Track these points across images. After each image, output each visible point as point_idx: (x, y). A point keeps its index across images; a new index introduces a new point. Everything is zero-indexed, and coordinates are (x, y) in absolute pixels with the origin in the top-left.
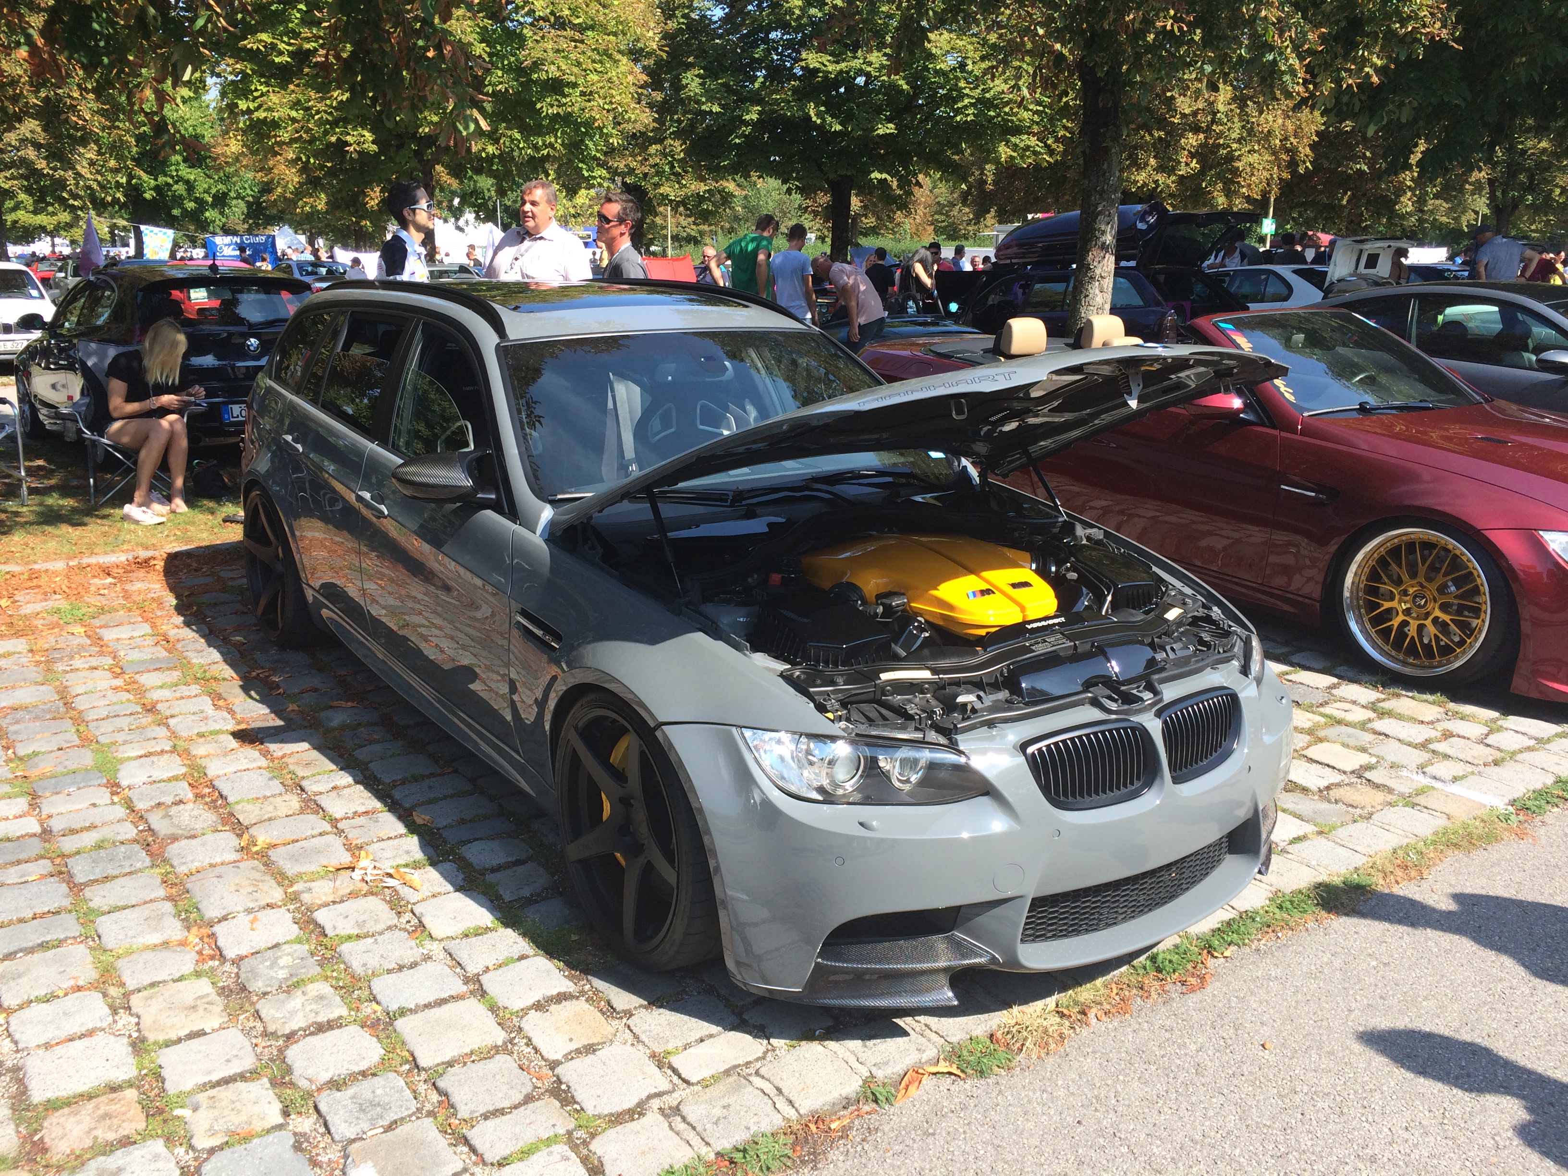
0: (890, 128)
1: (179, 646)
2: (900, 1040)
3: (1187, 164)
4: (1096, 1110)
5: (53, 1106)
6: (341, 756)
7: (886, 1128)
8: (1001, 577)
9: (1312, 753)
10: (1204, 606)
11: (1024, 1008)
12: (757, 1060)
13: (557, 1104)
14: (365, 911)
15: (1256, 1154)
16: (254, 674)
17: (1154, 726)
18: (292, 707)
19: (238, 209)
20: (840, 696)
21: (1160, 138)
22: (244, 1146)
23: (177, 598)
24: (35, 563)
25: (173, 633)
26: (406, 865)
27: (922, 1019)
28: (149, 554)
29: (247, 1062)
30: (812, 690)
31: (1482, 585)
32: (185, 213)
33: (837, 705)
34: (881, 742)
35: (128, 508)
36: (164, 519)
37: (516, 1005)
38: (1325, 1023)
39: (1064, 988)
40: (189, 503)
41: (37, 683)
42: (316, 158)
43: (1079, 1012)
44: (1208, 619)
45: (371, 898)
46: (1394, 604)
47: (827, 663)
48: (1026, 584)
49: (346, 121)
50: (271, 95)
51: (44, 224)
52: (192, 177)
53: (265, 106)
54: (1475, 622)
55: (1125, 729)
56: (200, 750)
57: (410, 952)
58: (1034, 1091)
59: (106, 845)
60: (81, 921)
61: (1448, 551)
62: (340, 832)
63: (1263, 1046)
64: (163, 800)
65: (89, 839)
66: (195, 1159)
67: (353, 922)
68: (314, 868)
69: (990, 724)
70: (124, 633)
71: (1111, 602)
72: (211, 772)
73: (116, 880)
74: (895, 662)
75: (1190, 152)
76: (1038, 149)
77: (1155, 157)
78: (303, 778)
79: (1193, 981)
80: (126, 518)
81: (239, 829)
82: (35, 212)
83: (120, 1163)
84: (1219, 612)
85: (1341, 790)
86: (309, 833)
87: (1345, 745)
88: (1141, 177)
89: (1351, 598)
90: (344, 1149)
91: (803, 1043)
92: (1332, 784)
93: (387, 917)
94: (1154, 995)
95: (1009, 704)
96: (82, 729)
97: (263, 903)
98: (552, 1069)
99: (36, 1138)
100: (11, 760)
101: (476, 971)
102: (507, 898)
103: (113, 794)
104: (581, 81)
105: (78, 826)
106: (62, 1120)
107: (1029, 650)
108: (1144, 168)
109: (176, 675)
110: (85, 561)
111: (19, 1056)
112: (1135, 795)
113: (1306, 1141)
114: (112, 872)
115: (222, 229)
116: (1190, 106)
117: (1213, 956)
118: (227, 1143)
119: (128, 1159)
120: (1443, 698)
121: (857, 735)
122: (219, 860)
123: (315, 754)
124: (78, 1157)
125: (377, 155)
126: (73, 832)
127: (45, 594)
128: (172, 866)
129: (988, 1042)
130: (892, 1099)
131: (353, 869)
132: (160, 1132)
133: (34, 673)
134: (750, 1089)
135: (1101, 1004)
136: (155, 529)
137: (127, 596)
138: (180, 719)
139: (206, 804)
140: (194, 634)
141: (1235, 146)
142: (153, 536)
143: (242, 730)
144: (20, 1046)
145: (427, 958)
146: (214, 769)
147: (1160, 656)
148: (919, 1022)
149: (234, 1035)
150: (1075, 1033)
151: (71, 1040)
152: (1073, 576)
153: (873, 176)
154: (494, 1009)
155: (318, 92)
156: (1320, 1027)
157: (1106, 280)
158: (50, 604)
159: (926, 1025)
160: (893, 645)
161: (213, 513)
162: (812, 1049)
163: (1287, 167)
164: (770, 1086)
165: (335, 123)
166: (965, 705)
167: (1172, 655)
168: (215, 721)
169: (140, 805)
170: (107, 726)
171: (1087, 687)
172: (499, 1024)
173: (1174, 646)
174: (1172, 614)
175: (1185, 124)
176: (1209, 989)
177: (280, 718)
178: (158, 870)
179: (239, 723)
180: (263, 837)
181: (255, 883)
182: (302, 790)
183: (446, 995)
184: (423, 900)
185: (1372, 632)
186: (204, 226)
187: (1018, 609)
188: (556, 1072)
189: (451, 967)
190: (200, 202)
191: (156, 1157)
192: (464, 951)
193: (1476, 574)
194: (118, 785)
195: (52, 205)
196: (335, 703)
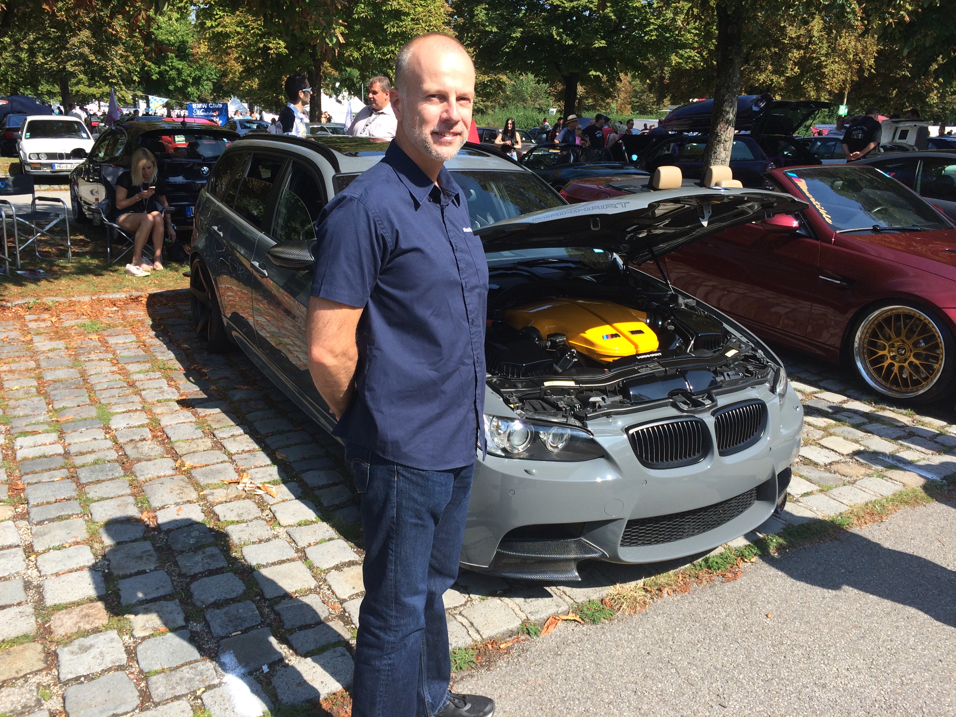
0: (603, 43)
1: (151, 349)
2: (547, 600)
3: (792, 70)
4: (660, 647)
5: (57, 608)
6: (238, 417)
7: (533, 649)
8: (625, 327)
9: (823, 442)
10: (753, 349)
11: (623, 585)
12: (461, 606)
13: (342, 624)
14: (243, 508)
15: (752, 678)
16: (193, 367)
17: (710, 421)
18: (213, 387)
19: (208, 86)
20: (519, 395)
21: (775, 52)
22: (162, 637)
23: (152, 321)
24: (73, 296)
25: (148, 341)
26: (269, 483)
27: (561, 588)
28: (139, 294)
29: (168, 589)
30: (502, 390)
31: (941, 343)
32: (177, 88)
33: (516, 400)
34: (540, 423)
35: (129, 267)
36: (149, 274)
37: (325, 566)
38: (807, 604)
39: (649, 575)
40: (164, 264)
41: (68, 367)
42: (250, 56)
43: (657, 590)
44: (754, 357)
45: (247, 500)
46: (885, 352)
47: (513, 375)
48: (640, 332)
49: (269, 34)
50: (226, 17)
51: (95, 93)
52: (181, 67)
53: (222, 24)
54: (936, 366)
55: (691, 422)
56: (158, 410)
57: (266, 532)
58: (624, 634)
59: (99, 462)
60: (82, 505)
61: (921, 320)
62: (233, 461)
63: (767, 615)
64: (134, 438)
65: (90, 458)
66: (134, 642)
67: (235, 514)
68: (216, 481)
69: (608, 415)
70: (120, 340)
71: (694, 344)
72: (163, 423)
73: (104, 483)
74: (556, 376)
75: (794, 61)
76: (696, 58)
77: (771, 65)
78: (215, 429)
79: (730, 575)
80: (127, 272)
81: (176, 456)
82: (89, 86)
83: (92, 642)
84: (762, 353)
85: (839, 465)
86: (215, 461)
87: (845, 438)
88: (762, 77)
89: (859, 347)
90: (218, 642)
91: (489, 598)
92: (834, 462)
93: (255, 511)
94: (705, 582)
95: (622, 404)
96: (92, 395)
97: (185, 500)
98: (341, 604)
99: (46, 626)
100: (50, 411)
101: (303, 546)
102: (325, 504)
103: (106, 433)
104: (412, 11)
105: (85, 451)
106: (62, 616)
107: (637, 372)
108: (765, 71)
109: (148, 365)
110: (102, 296)
111: (41, 579)
112: (695, 462)
113: (784, 673)
114: (101, 478)
115: (198, 98)
116: (795, 33)
117: (744, 561)
118: (153, 634)
119: (96, 640)
120: (912, 412)
121: (527, 418)
122: (162, 474)
123: (223, 416)
124: (69, 637)
125: (288, 55)
126: (82, 454)
127: (78, 315)
128: (136, 476)
129: (600, 603)
130: (539, 633)
131: (239, 483)
132: (115, 626)
133: (67, 361)
134: (455, 622)
135: (671, 585)
136: (144, 279)
137: (124, 318)
138: (148, 391)
139: (159, 441)
140: (160, 342)
141: (823, 58)
142: (142, 283)
143: (183, 400)
144: (42, 574)
145: (276, 537)
146: (165, 421)
147: (719, 379)
148: (559, 589)
149: (162, 574)
150: (653, 601)
151: (70, 572)
152: (671, 327)
153: (591, 73)
154: (311, 567)
155: (254, 16)
156: (803, 607)
157: (728, 143)
158: (80, 321)
159: (563, 592)
160: (555, 365)
161: (177, 271)
162: (494, 602)
163: (857, 73)
164: (467, 621)
165: (262, 36)
166: (594, 403)
167: (727, 378)
168: (168, 394)
169: (121, 441)
170: (106, 394)
171: (672, 396)
172: (313, 577)
173: (729, 373)
174: (730, 354)
175: (792, 44)
176: (739, 581)
177: (205, 394)
178: (128, 478)
179: (181, 395)
180: (188, 463)
181: (182, 489)
182: (214, 436)
183: (285, 558)
184: (277, 503)
185: (871, 369)
186: (187, 97)
187: (633, 347)
188: (344, 605)
189: (289, 543)
190: (185, 82)
191: (112, 640)
192: (297, 534)
193: (937, 336)
194: (109, 428)
195: (99, 82)
196: (237, 386)
